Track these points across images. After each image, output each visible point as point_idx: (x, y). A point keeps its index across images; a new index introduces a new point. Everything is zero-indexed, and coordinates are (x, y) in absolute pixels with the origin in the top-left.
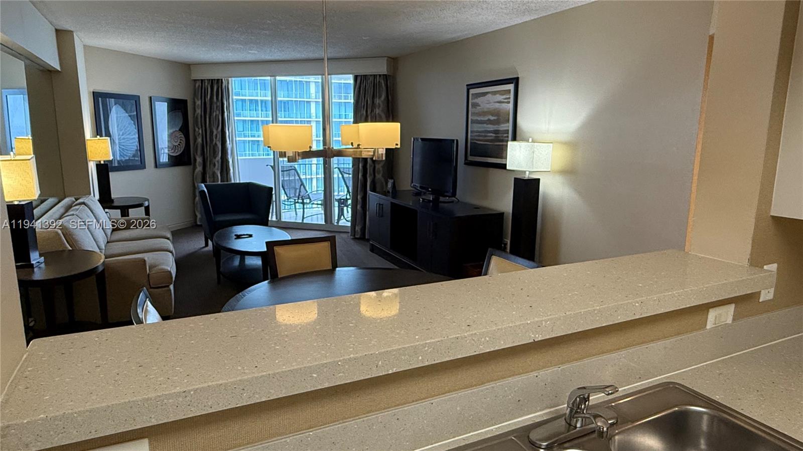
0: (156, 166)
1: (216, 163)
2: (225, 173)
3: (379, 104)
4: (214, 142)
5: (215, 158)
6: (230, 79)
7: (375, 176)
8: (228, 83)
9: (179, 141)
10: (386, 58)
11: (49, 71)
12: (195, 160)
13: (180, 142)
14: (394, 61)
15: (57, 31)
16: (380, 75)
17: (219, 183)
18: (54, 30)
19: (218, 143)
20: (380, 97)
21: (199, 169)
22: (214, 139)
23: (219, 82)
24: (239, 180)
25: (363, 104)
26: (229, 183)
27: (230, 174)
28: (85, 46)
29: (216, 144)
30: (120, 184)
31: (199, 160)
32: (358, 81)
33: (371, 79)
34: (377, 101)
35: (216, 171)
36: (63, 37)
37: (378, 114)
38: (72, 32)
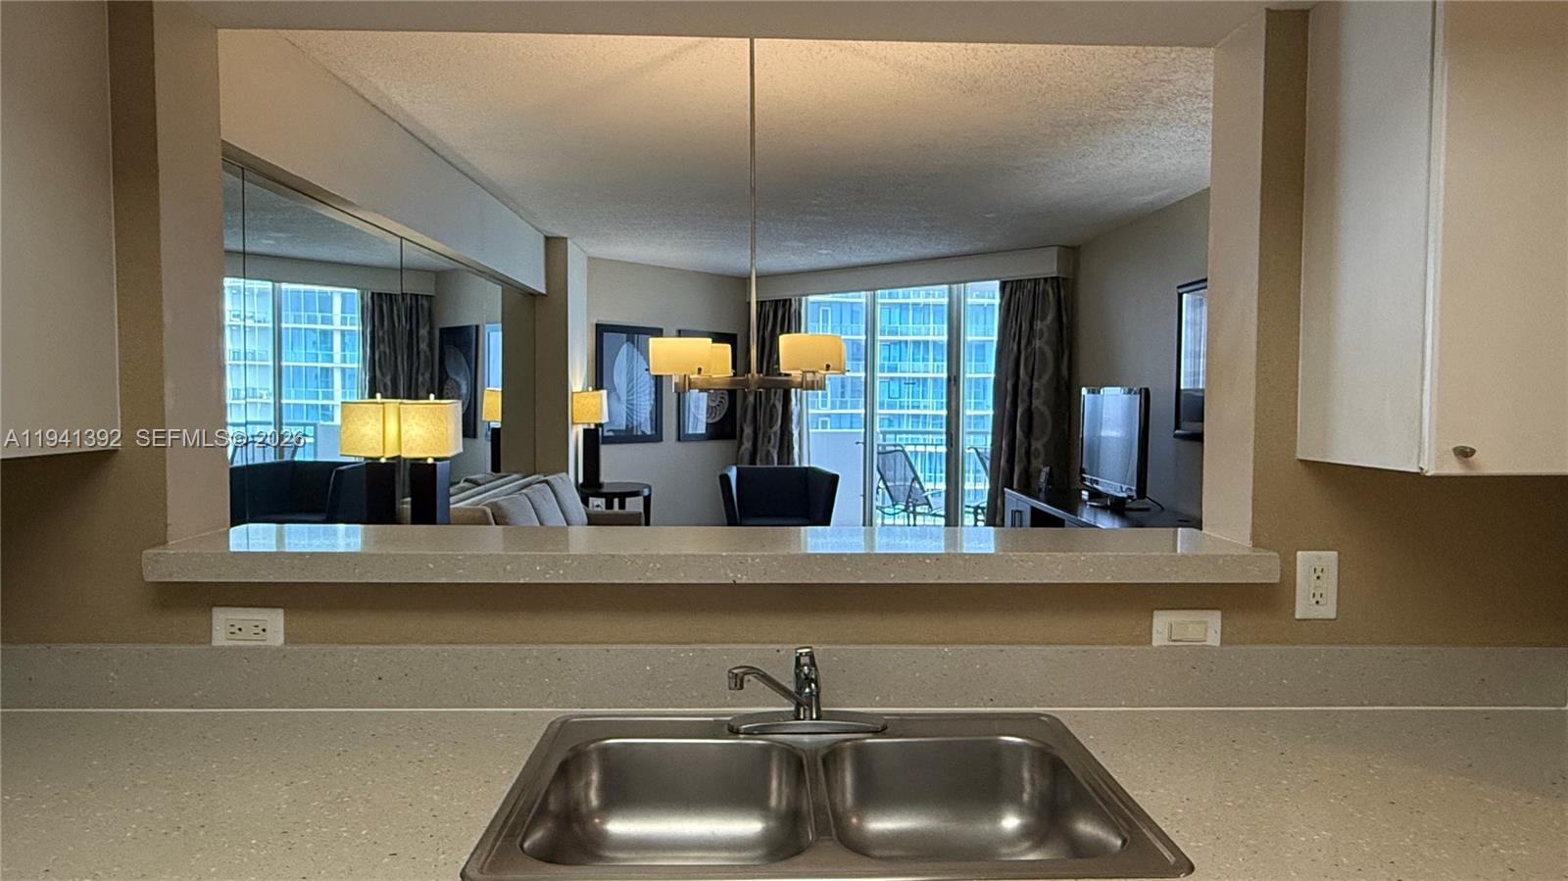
0: (679, 439)
1: (772, 437)
2: (785, 450)
3: (1041, 330)
4: (772, 401)
5: (771, 428)
6: (804, 298)
7: (1029, 461)
8: (800, 305)
9: (719, 399)
10: (1056, 248)
11: (531, 294)
12: (742, 431)
13: (720, 402)
14: (1072, 253)
15: (547, 239)
16: (1046, 279)
17: (776, 465)
18: (542, 236)
19: (777, 403)
20: (1043, 319)
21: (747, 445)
22: (772, 397)
23: (787, 303)
24: (809, 462)
25: (1013, 331)
26: (790, 466)
27: (793, 458)
28: (591, 259)
29: (774, 405)
30: (617, 462)
31: (748, 430)
32: (1008, 290)
33: (1029, 286)
34: (1038, 325)
35: (771, 450)
36: (554, 246)
37: (1039, 348)
38: (566, 239)
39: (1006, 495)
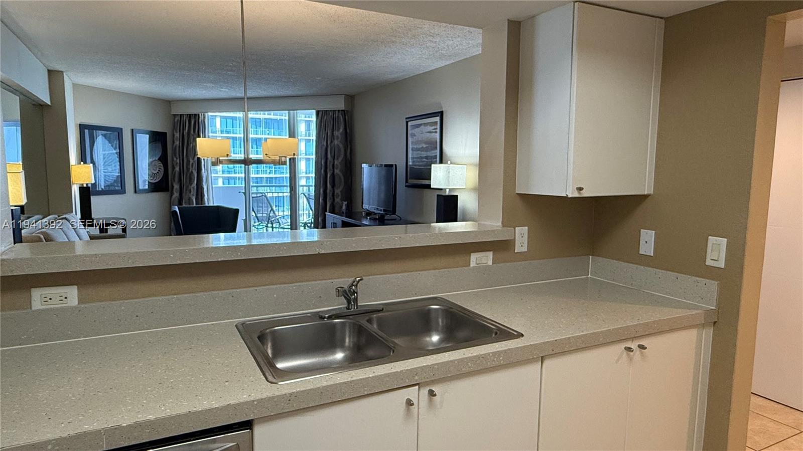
0: (135, 192)
1: (192, 189)
2: (200, 198)
3: (338, 136)
4: (190, 170)
5: (191, 185)
6: (206, 114)
7: (334, 200)
8: (205, 117)
9: (158, 169)
10: (343, 96)
11: (41, 105)
12: (173, 187)
13: (159, 171)
14: (351, 99)
15: (49, 71)
16: (339, 111)
17: (195, 205)
18: (46, 70)
19: (193, 171)
20: (338, 130)
21: (176, 195)
22: (191, 168)
23: (196, 116)
24: (213, 204)
25: (323, 135)
26: (203, 205)
27: (204, 199)
28: (75, 85)
29: (192, 172)
30: (101, 206)
31: (176, 187)
32: (320, 115)
33: (331, 114)
34: (336, 133)
35: (191, 197)
36: (54, 77)
37: (337, 144)
38: (62, 72)
39: (327, 216)
